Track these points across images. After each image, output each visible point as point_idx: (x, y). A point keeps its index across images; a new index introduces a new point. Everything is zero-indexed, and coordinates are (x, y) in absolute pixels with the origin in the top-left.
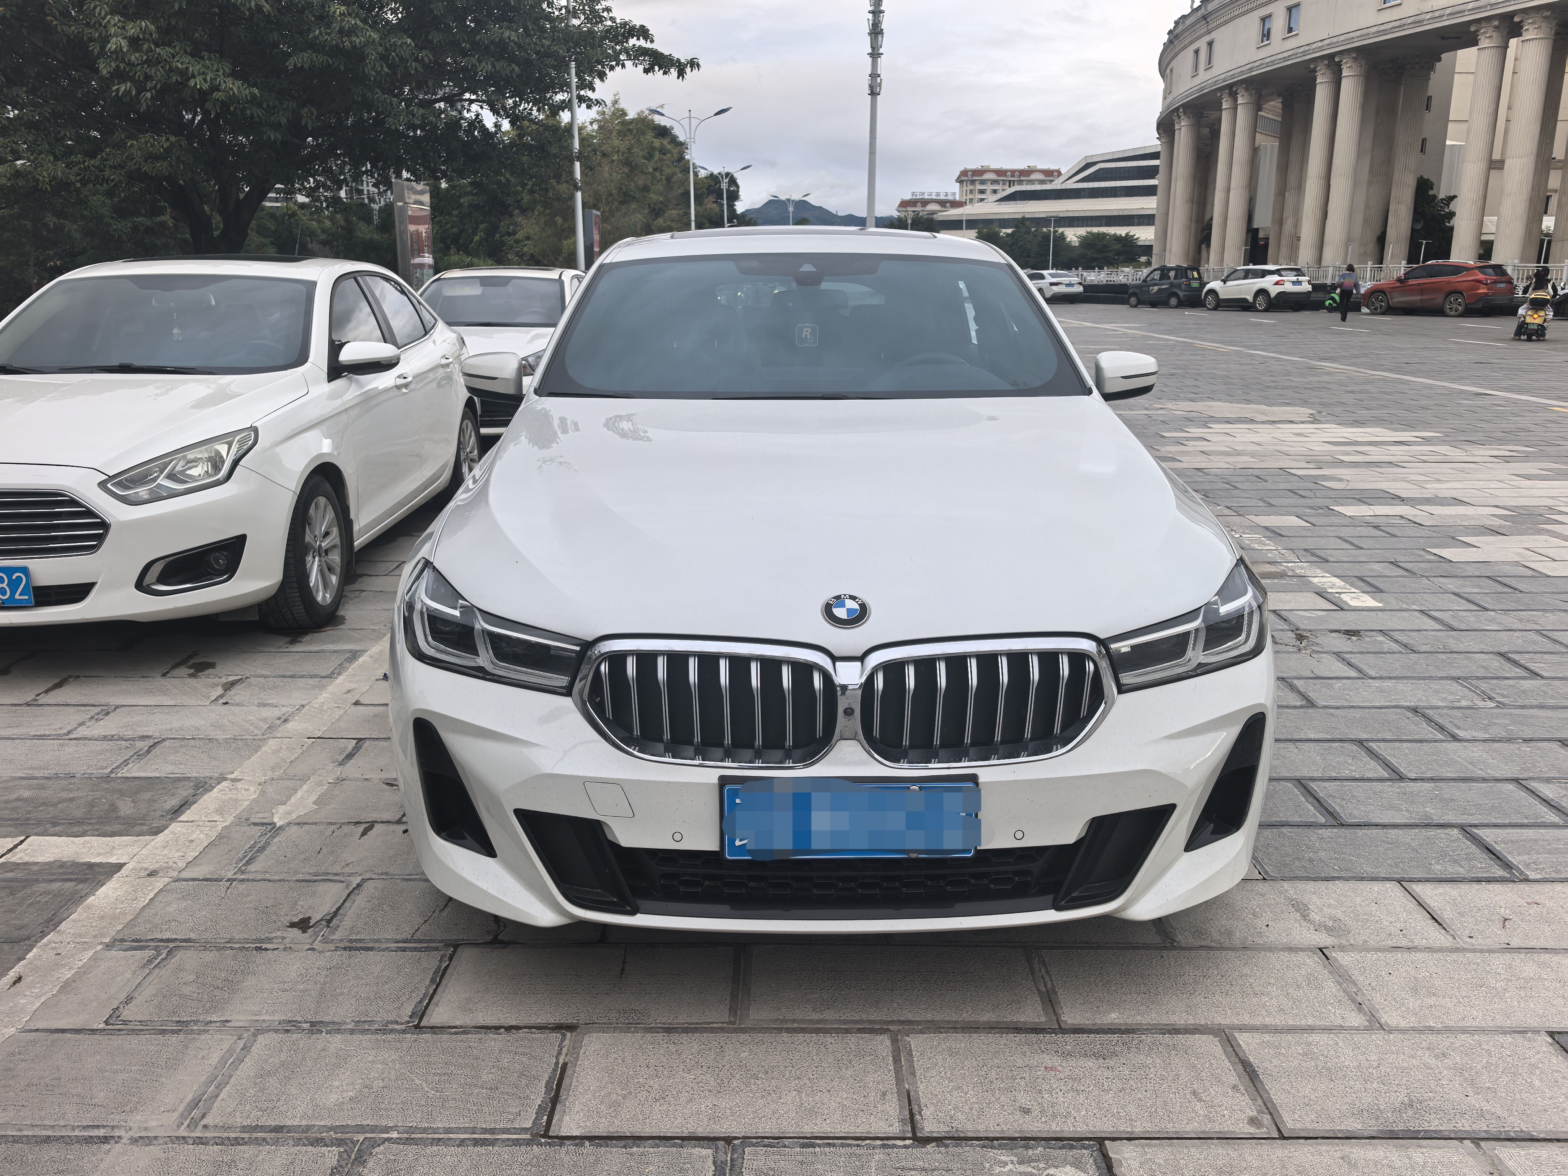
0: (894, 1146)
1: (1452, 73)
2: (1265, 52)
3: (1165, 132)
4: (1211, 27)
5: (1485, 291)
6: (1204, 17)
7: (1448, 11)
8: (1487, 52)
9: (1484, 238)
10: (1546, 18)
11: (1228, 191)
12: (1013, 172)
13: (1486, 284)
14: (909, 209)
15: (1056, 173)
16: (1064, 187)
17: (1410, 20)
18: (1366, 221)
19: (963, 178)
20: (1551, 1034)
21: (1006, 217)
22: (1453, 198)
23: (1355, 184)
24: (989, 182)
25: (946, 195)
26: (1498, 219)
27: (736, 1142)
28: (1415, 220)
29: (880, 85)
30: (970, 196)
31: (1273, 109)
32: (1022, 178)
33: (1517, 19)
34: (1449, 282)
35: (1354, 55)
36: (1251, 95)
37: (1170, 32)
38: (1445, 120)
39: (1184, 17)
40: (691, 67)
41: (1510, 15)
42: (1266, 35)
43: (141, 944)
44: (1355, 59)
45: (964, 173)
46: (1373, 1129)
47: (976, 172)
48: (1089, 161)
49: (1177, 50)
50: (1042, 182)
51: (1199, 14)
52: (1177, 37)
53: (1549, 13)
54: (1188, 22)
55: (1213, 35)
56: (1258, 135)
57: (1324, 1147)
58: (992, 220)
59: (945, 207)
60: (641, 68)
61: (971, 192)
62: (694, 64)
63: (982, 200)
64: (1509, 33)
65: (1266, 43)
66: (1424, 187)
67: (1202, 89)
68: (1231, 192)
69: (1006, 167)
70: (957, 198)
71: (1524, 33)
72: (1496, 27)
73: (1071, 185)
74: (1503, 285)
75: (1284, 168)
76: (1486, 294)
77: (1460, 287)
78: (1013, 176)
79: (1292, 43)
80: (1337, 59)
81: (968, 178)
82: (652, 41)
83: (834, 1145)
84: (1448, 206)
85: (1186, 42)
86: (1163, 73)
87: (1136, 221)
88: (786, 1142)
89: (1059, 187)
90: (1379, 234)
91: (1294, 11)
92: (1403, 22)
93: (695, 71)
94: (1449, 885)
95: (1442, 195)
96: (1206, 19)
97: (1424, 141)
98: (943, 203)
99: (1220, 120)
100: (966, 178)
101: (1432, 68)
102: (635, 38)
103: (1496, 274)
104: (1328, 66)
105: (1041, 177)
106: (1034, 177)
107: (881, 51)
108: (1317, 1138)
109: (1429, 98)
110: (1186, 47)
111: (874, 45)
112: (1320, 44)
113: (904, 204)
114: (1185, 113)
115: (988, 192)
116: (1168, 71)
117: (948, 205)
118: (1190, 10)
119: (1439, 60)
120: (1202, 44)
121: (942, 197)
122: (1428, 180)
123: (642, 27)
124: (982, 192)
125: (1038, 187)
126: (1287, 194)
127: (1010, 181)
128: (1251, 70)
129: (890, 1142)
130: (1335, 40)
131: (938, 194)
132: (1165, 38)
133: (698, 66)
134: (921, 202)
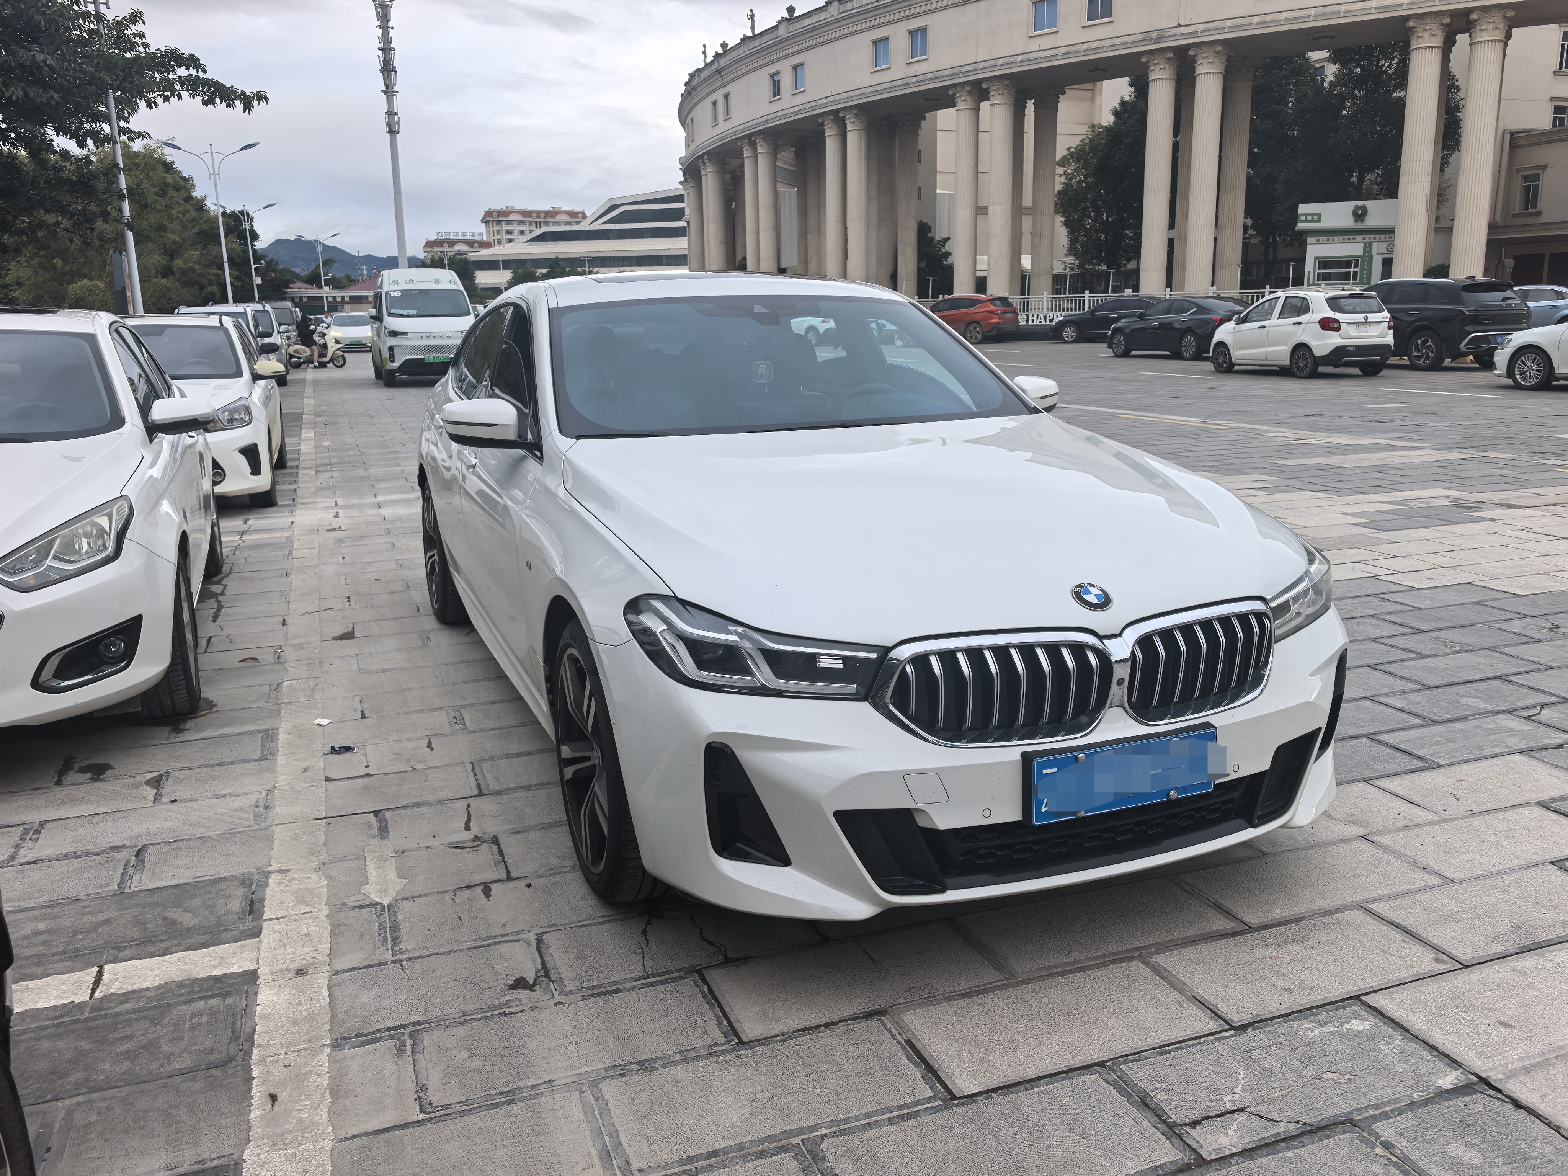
0: (1224, 1038)
1: (935, 130)
2: (776, 107)
3: (692, 177)
4: (725, 81)
5: (997, 320)
6: (719, 72)
7: (929, 76)
8: (964, 113)
9: (979, 274)
10: (1006, 86)
11: (758, 233)
12: (538, 213)
13: (997, 314)
14: (436, 249)
15: (580, 215)
16: (592, 228)
17: (899, 83)
18: (879, 260)
19: (488, 219)
20: (1552, 863)
21: (539, 257)
22: (947, 240)
23: (868, 226)
24: (516, 223)
25: (473, 235)
26: (988, 258)
27: (1108, 1064)
28: (920, 260)
29: (398, 123)
30: (497, 237)
31: (787, 157)
32: (548, 219)
33: (984, 86)
34: (968, 314)
35: (855, 112)
36: (768, 145)
37: (686, 84)
38: (934, 172)
39: (698, 70)
40: (259, 100)
41: (979, 82)
42: (776, 89)
43: (370, 1037)
44: (856, 115)
45: (489, 213)
46: (1513, 949)
47: (500, 213)
48: (614, 203)
49: (695, 101)
50: (568, 223)
51: (713, 68)
52: (694, 89)
53: (1008, 82)
54: (704, 75)
55: (728, 89)
56: (778, 184)
57: (1496, 965)
58: (525, 260)
59: (473, 247)
60: (199, 99)
61: (498, 232)
62: (261, 97)
63: (510, 241)
64: (979, 98)
65: (778, 97)
66: (924, 231)
67: (723, 138)
68: (761, 235)
69: (531, 208)
70: (485, 239)
71: (991, 98)
72: (969, 92)
73: (598, 226)
74: (1010, 315)
75: (803, 213)
76: (998, 323)
77: (976, 317)
78: (538, 217)
79: (800, 99)
80: (841, 115)
81: (493, 218)
82: (204, 72)
83: (1182, 1048)
84: (944, 246)
85: (704, 94)
86: (683, 122)
87: (664, 261)
88: (1145, 1054)
89: (587, 228)
90: (891, 272)
91: (799, 69)
92: (893, 84)
93: (263, 104)
94: (1399, 777)
95: (938, 238)
96: (720, 73)
97: (919, 188)
98: (470, 243)
99: (742, 166)
100: (491, 219)
101: (918, 126)
102: (184, 67)
103: (1004, 306)
104: (834, 121)
105: (566, 218)
106: (559, 218)
107: (395, 89)
108: (1486, 962)
109: (920, 151)
110: (703, 99)
111: (388, 83)
112: (825, 101)
113: (429, 244)
114: (710, 161)
115: (516, 232)
116: (688, 120)
117: (476, 245)
118: (703, 65)
119: (924, 119)
120: (719, 96)
121: (469, 237)
122: (926, 224)
123: (191, 55)
124: (509, 232)
125: (567, 228)
126: (809, 236)
127: (536, 222)
128: (766, 122)
129: (1220, 1035)
130: (837, 97)
131: (464, 234)
132: (682, 89)
133: (266, 99)
134: (448, 243)
